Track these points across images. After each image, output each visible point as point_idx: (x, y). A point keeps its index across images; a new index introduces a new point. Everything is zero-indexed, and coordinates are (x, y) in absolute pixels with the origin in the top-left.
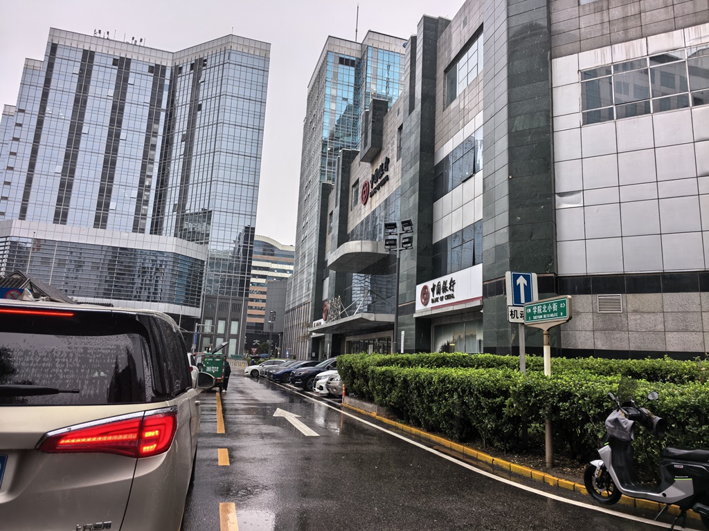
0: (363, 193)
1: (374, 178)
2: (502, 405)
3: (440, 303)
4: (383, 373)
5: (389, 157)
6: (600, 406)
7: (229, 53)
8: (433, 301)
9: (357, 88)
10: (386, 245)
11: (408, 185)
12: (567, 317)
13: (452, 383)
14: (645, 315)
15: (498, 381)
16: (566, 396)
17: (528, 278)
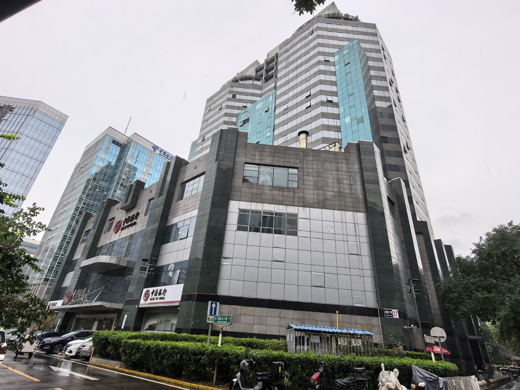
0: (116, 226)
1: (127, 220)
2: (200, 359)
3: (155, 301)
4: (133, 344)
5: (140, 212)
6: (237, 358)
7: (35, 111)
8: (151, 299)
9: (119, 159)
10: (140, 270)
11: (150, 233)
12: (230, 323)
13: (178, 349)
14: (247, 316)
15: (200, 348)
16: (226, 354)
17: (216, 304)
